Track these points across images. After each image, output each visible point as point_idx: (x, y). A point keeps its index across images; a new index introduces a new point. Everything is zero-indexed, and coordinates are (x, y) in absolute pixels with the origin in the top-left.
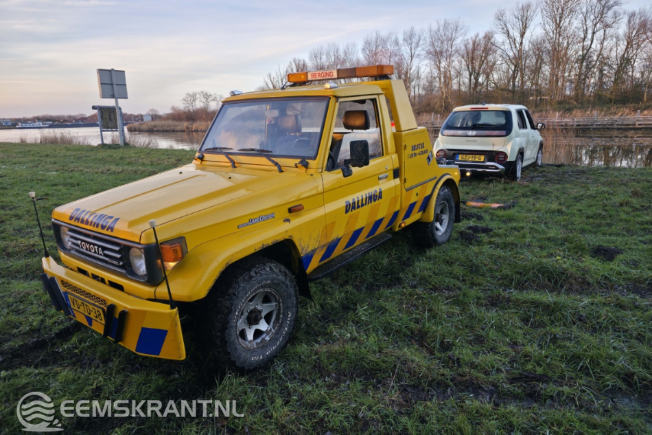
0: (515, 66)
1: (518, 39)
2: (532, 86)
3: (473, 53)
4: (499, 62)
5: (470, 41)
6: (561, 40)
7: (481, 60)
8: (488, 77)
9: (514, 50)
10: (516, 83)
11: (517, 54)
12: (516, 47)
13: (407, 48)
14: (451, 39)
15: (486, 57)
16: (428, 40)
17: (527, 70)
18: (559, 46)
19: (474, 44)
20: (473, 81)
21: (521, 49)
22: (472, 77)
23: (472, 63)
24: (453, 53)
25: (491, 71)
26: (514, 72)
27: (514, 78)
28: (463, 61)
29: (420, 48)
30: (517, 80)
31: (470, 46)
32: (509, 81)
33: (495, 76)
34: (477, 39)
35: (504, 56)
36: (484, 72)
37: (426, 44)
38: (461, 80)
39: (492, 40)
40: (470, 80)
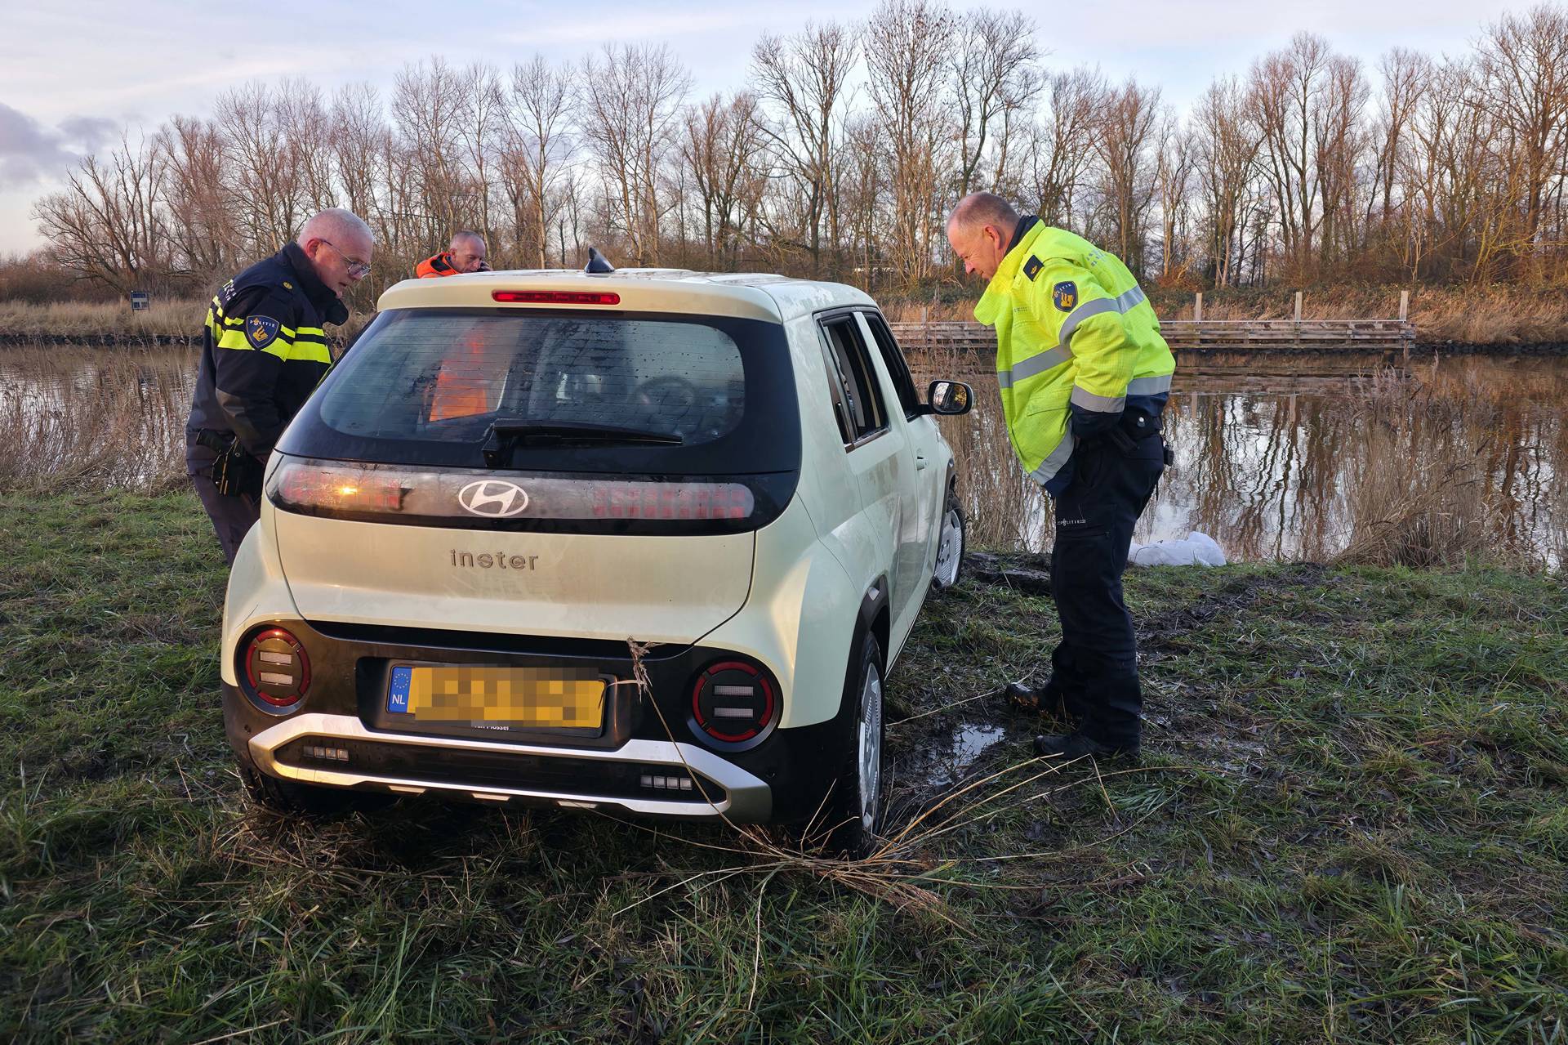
0: (816, 185)
1: (817, 116)
2: (858, 238)
3: (710, 145)
4: (776, 172)
5: (700, 112)
6: (914, 128)
7: (731, 165)
8: (751, 211)
9: (810, 145)
10: (821, 232)
11: (816, 155)
12: (813, 136)
13: (527, 112)
14: (647, 102)
15: (742, 159)
16: (586, 95)
17: (842, 197)
18: (911, 142)
19: (710, 120)
20: (716, 217)
21: (824, 142)
22: (713, 208)
23: (709, 170)
24: (655, 138)
25: (759, 194)
26: (813, 201)
27: (815, 217)
28: (686, 163)
29: (562, 117)
30: (821, 222)
31: (702, 125)
32: (802, 223)
33: (769, 208)
34: (718, 110)
35: (787, 157)
36: (741, 195)
37: (579, 106)
38: (686, 213)
39: (755, 115)
40: (708, 213)
